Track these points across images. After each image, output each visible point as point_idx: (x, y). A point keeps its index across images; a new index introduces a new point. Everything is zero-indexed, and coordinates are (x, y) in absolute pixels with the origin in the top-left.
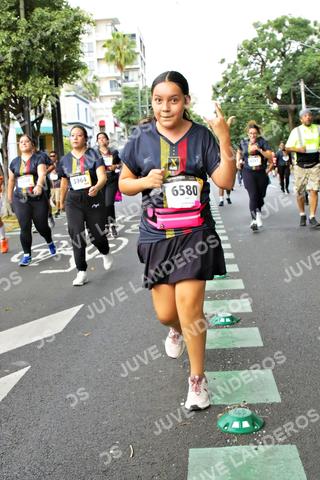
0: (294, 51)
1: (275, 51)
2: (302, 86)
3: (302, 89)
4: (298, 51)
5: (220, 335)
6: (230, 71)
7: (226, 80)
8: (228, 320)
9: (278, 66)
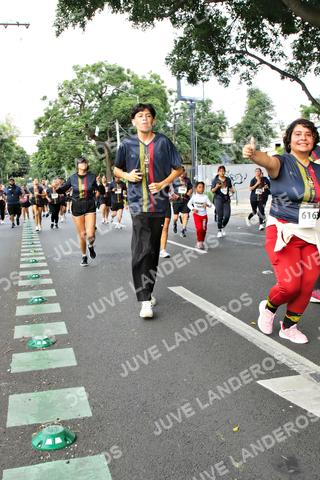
0: (110, 94)
1: (93, 93)
2: (117, 126)
3: (117, 128)
4: (113, 94)
5: (36, 357)
6: (51, 108)
7: (48, 115)
8: (45, 343)
9: (96, 106)
